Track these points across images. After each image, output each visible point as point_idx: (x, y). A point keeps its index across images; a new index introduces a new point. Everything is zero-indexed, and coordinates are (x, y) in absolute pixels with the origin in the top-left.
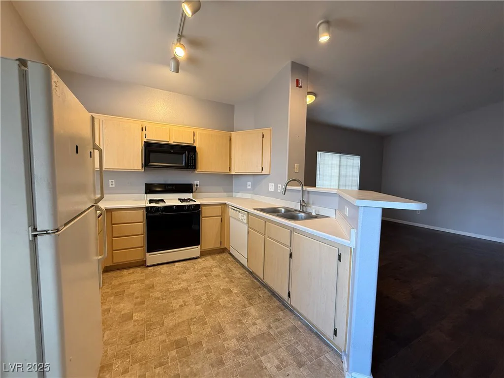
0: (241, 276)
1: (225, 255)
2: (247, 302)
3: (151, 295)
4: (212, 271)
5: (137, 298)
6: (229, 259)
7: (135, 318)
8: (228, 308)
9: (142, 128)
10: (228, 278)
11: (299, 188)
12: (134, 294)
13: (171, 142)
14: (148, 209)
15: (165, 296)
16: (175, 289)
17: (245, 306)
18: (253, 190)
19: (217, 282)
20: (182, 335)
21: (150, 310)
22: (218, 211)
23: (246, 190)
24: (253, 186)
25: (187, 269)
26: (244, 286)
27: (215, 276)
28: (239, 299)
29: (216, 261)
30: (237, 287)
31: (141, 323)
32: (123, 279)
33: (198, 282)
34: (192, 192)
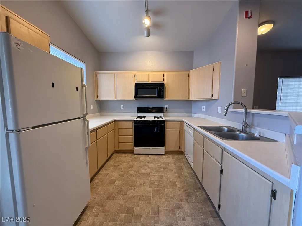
0: (188, 175)
1: (181, 156)
2: (185, 197)
3: (129, 172)
4: (169, 166)
5: (122, 171)
6: (184, 160)
7: (116, 183)
8: (169, 197)
9: (134, 75)
10: (178, 173)
11: (242, 110)
12: (122, 168)
13: (150, 82)
14: (135, 122)
15: (136, 175)
16: (142, 172)
17: (181, 200)
18: (207, 112)
19: (169, 175)
20: (133, 205)
21: (125, 181)
22: (177, 125)
23: (201, 112)
24: (207, 108)
25: (154, 160)
26: (187, 183)
27: (169, 170)
28: (179, 193)
29: (174, 159)
30: (181, 182)
31: (117, 188)
32: (121, 159)
33: (157, 171)
34: (163, 113)
